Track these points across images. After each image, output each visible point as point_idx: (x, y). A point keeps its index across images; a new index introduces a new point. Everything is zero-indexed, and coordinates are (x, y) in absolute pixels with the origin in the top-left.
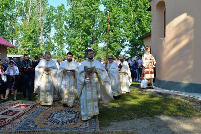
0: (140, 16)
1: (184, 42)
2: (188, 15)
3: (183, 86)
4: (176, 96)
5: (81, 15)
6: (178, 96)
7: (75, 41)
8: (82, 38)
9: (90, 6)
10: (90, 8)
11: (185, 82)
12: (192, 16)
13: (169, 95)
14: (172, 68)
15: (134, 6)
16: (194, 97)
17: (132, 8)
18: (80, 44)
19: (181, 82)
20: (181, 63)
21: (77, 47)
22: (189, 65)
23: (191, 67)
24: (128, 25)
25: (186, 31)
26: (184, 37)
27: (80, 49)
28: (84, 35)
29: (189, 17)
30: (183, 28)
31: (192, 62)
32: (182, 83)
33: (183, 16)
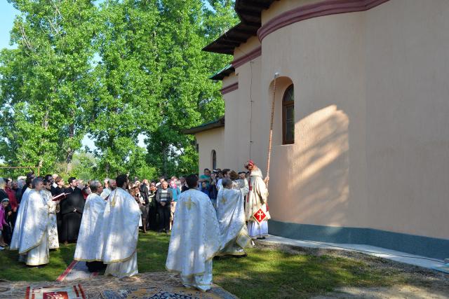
0: (176, 81)
1: (331, 155)
2: (338, 109)
3: (330, 232)
4: (330, 251)
5: (53, 71)
6: (334, 251)
7: (33, 131)
8: (50, 123)
9: (76, 55)
10: (75, 59)
11: (334, 225)
12: (345, 112)
13: (316, 250)
14: (308, 200)
15: (163, 60)
16: (363, 252)
17: (160, 64)
18: (44, 136)
19: (328, 225)
20: (325, 191)
21: (38, 143)
22: (340, 195)
23: (343, 198)
24: (153, 99)
25: (334, 137)
26: (330, 146)
27: (43, 149)
28: (57, 117)
29: (339, 112)
30: (329, 131)
31: (346, 190)
32: (329, 227)
33: (330, 111)
